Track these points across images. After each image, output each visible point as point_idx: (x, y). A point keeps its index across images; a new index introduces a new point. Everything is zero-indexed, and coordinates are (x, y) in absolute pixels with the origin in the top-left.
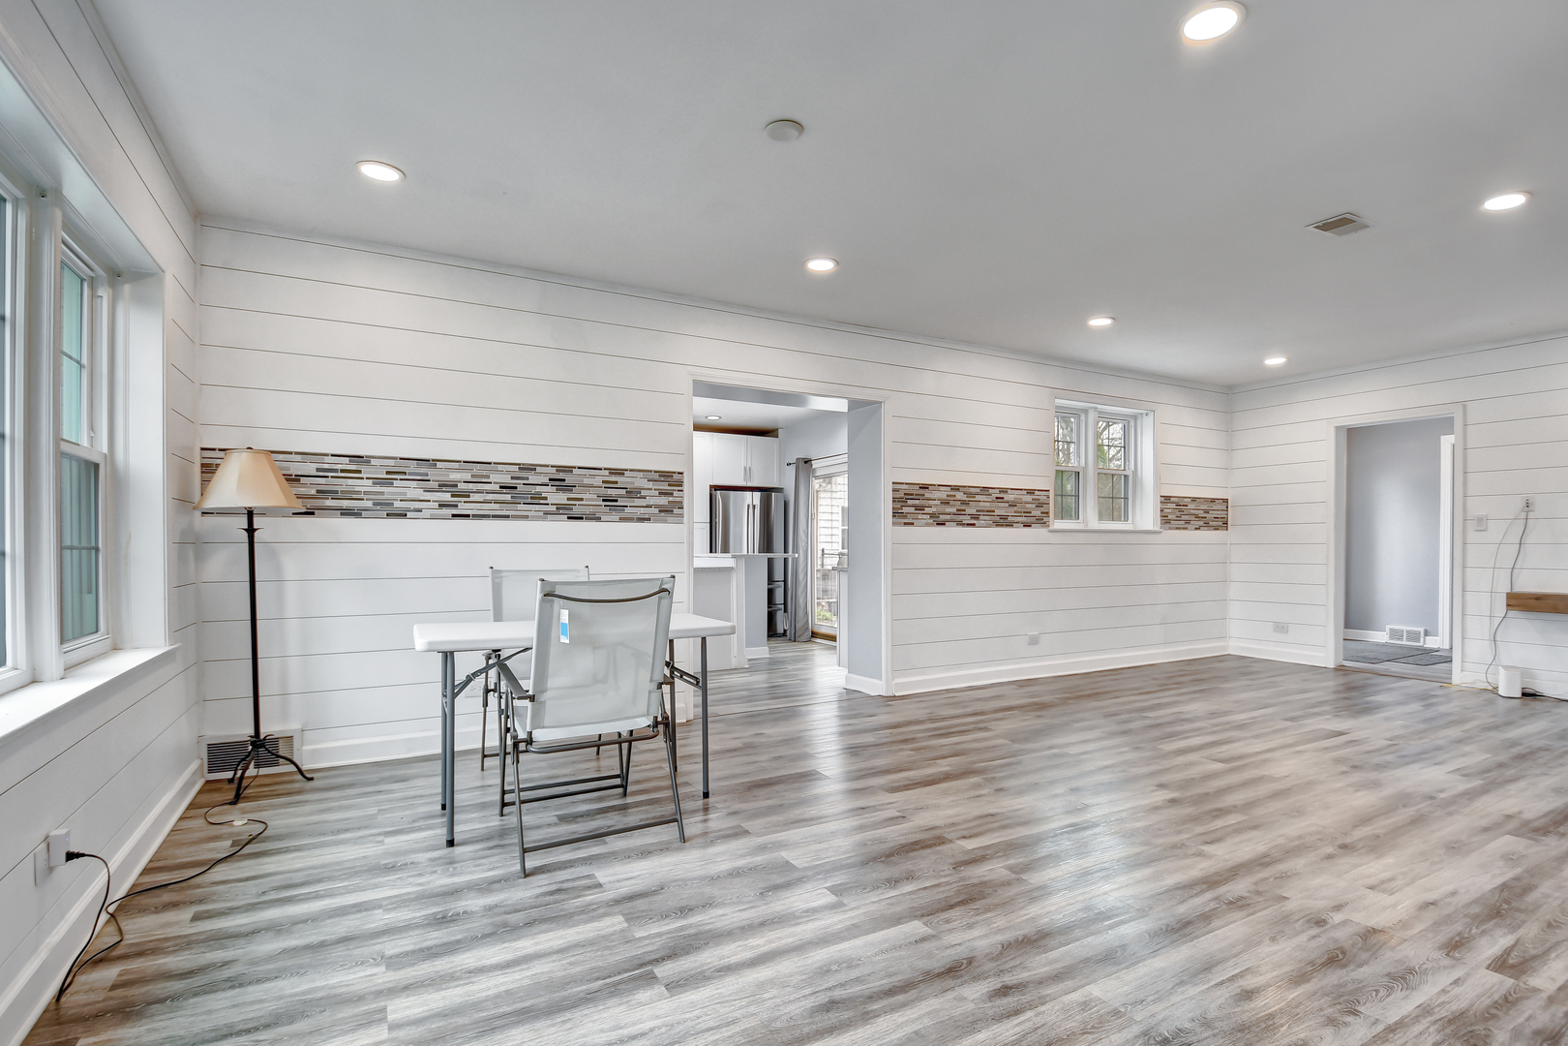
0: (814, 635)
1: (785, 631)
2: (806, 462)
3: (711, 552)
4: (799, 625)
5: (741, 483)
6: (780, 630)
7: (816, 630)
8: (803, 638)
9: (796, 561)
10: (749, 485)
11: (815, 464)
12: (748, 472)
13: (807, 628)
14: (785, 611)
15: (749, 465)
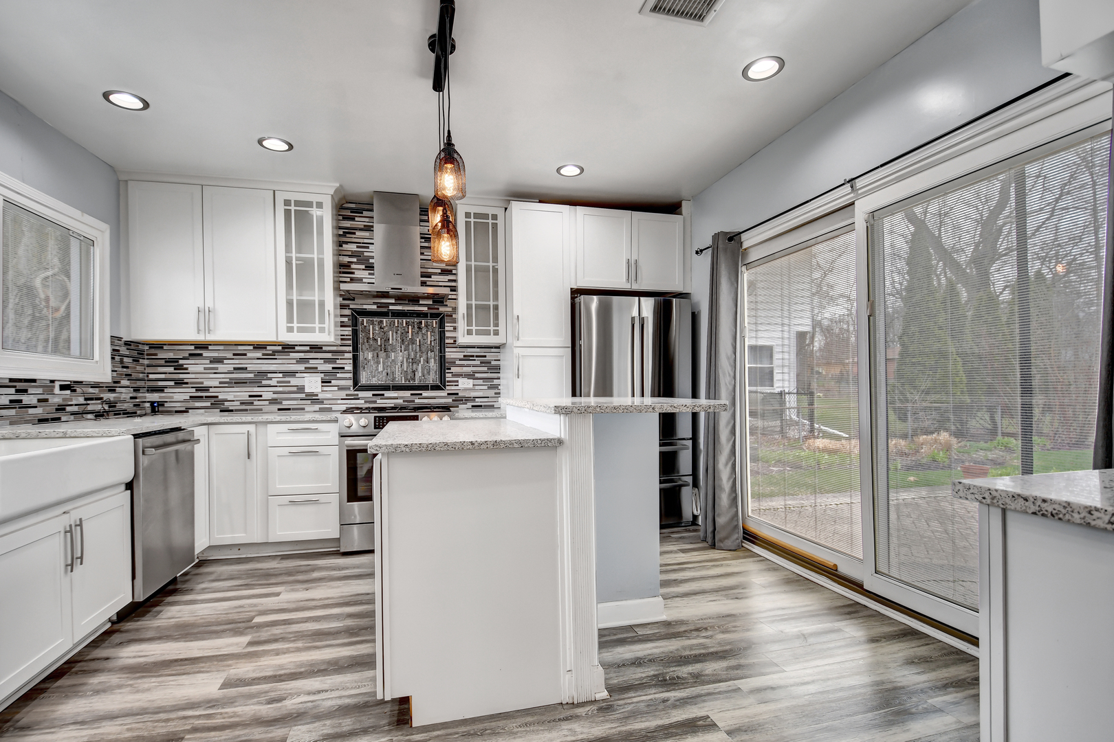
0: (750, 537)
1: (695, 517)
2: (731, 239)
3: (574, 394)
4: (721, 521)
5: (622, 285)
6: (687, 514)
7: (753, 527)
8: (729, 543)
9: (713, 418)
10: (635, 287)
11: (748, 240)
12: (633, 268)
13: (736, 527)
14: (696, 484)
15: (634, 257)
